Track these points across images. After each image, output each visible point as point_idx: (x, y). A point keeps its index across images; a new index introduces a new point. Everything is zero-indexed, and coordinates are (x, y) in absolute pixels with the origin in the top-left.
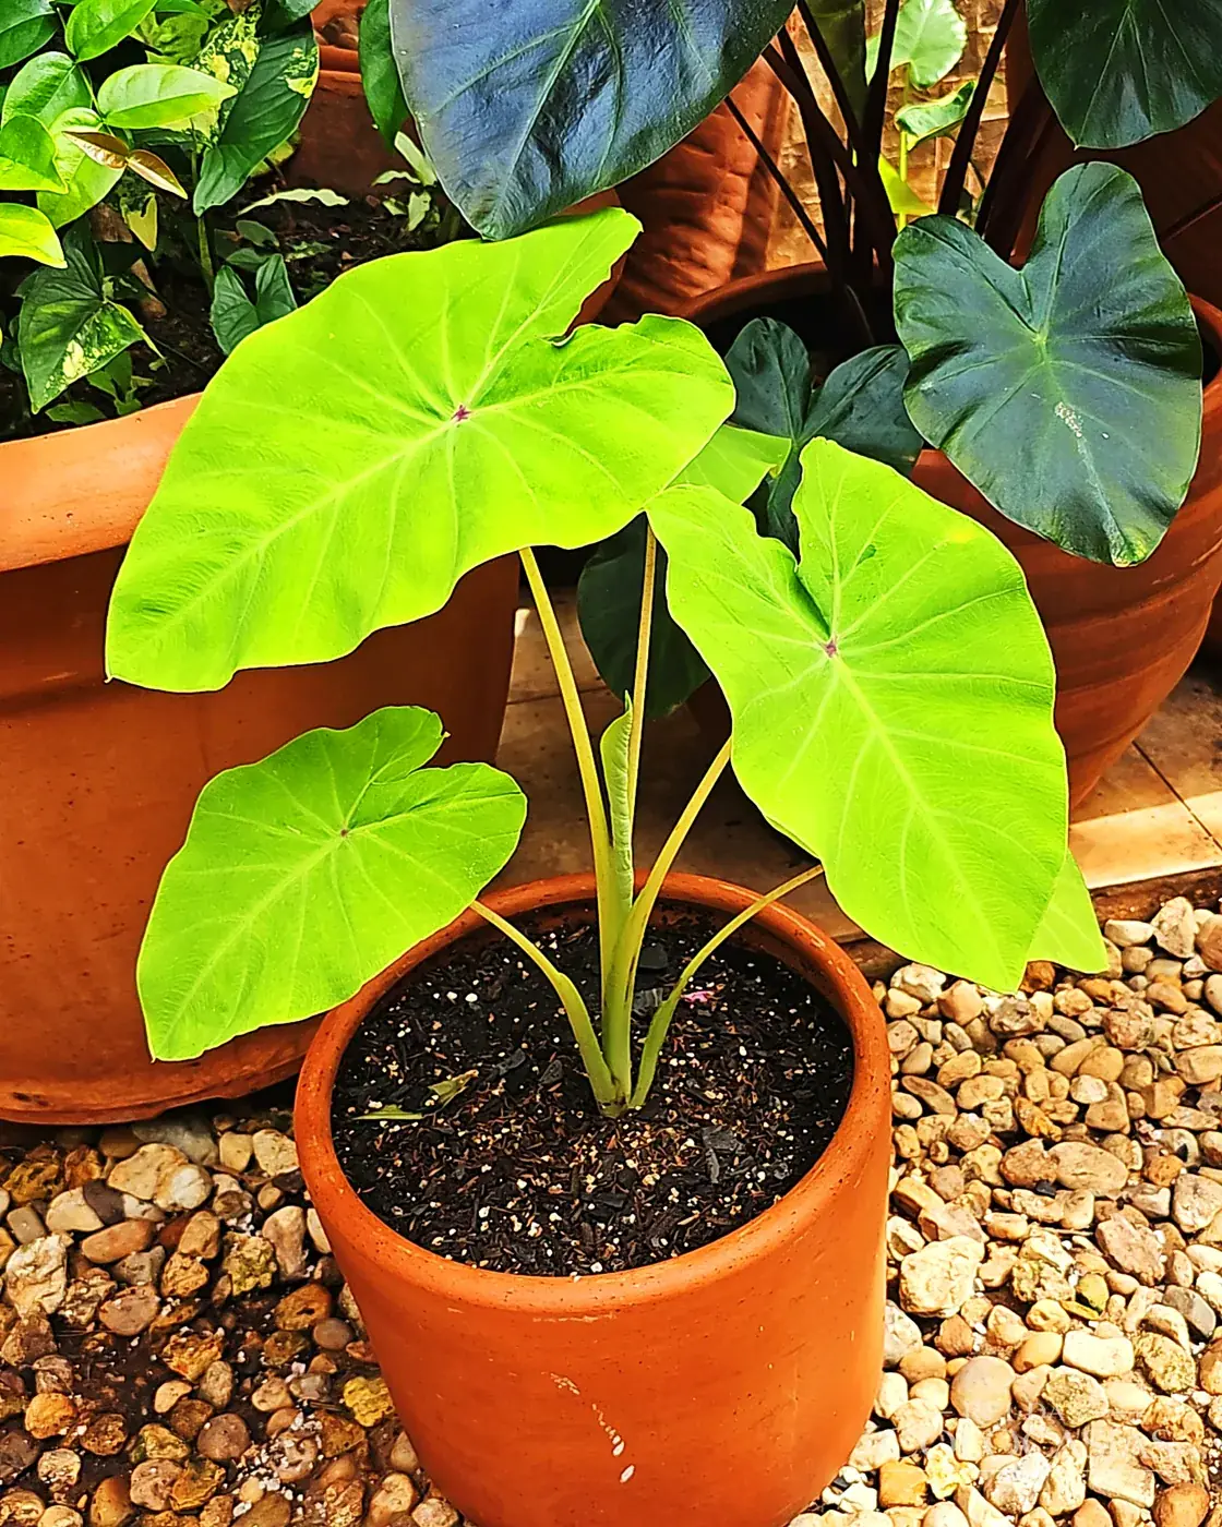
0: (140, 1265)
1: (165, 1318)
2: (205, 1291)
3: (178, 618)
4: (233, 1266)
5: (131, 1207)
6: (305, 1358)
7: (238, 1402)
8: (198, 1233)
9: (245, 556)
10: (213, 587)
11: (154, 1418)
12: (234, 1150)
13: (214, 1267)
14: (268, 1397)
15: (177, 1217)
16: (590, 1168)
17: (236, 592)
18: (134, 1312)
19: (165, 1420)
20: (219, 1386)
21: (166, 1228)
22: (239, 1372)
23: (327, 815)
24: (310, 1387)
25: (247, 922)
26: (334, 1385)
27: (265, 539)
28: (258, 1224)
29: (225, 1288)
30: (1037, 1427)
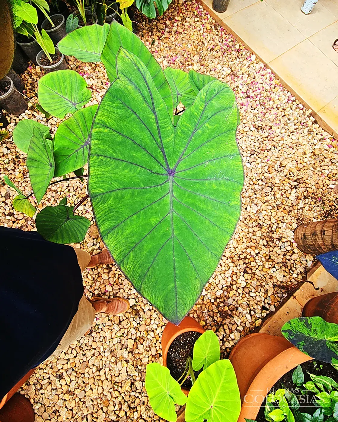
0: (230, 326)
1: (224, 322)
2: (223, 326)
3: (226, 368)
4: (222, 330)
5: (236, 331)
6: (210, 324)
7: (213, 317)
8: (228, 332)
9: (223, 379)
10: (224, 373)
11: (218, 312)
12: (232, 343)
13: (224, 329)
14: (210, 319)
15: (231, 333)
16: (187, 348)
17: (221, 373)
18: (227, 321)
19: (217, 313)
20: (215, 318)
21: (231, 331)
22: (215, 320)
23: (209, 359)
24: (208, 322)
25: (209, 345)
26: (206, 322)
27: (222, 381)
28: (223, 336)
29: (222, 328)
30: (148, 349)
